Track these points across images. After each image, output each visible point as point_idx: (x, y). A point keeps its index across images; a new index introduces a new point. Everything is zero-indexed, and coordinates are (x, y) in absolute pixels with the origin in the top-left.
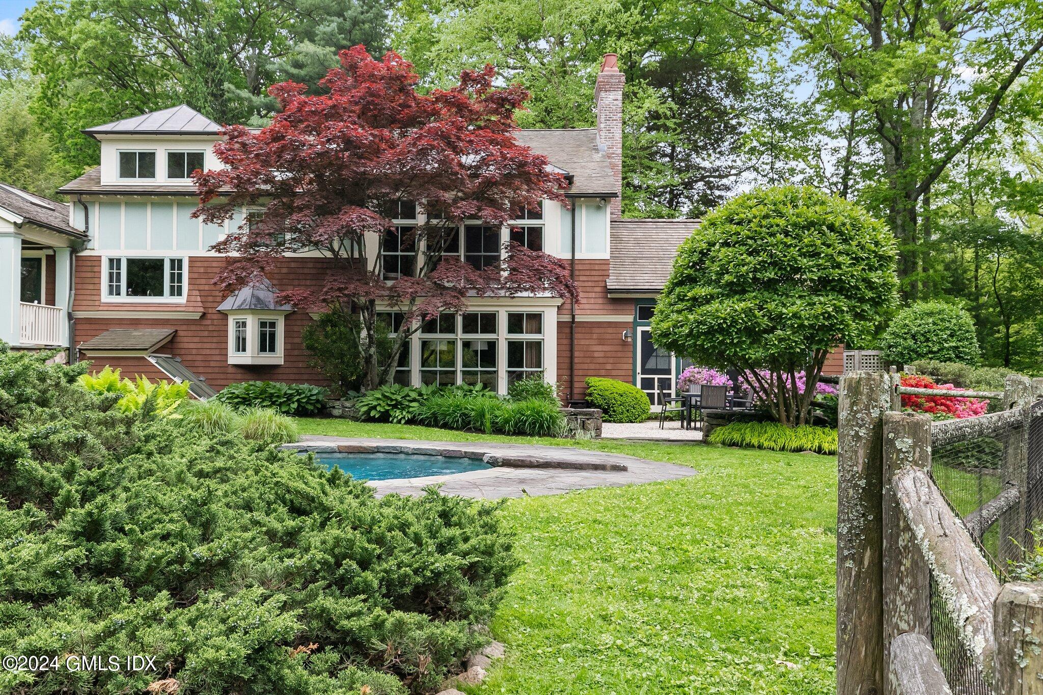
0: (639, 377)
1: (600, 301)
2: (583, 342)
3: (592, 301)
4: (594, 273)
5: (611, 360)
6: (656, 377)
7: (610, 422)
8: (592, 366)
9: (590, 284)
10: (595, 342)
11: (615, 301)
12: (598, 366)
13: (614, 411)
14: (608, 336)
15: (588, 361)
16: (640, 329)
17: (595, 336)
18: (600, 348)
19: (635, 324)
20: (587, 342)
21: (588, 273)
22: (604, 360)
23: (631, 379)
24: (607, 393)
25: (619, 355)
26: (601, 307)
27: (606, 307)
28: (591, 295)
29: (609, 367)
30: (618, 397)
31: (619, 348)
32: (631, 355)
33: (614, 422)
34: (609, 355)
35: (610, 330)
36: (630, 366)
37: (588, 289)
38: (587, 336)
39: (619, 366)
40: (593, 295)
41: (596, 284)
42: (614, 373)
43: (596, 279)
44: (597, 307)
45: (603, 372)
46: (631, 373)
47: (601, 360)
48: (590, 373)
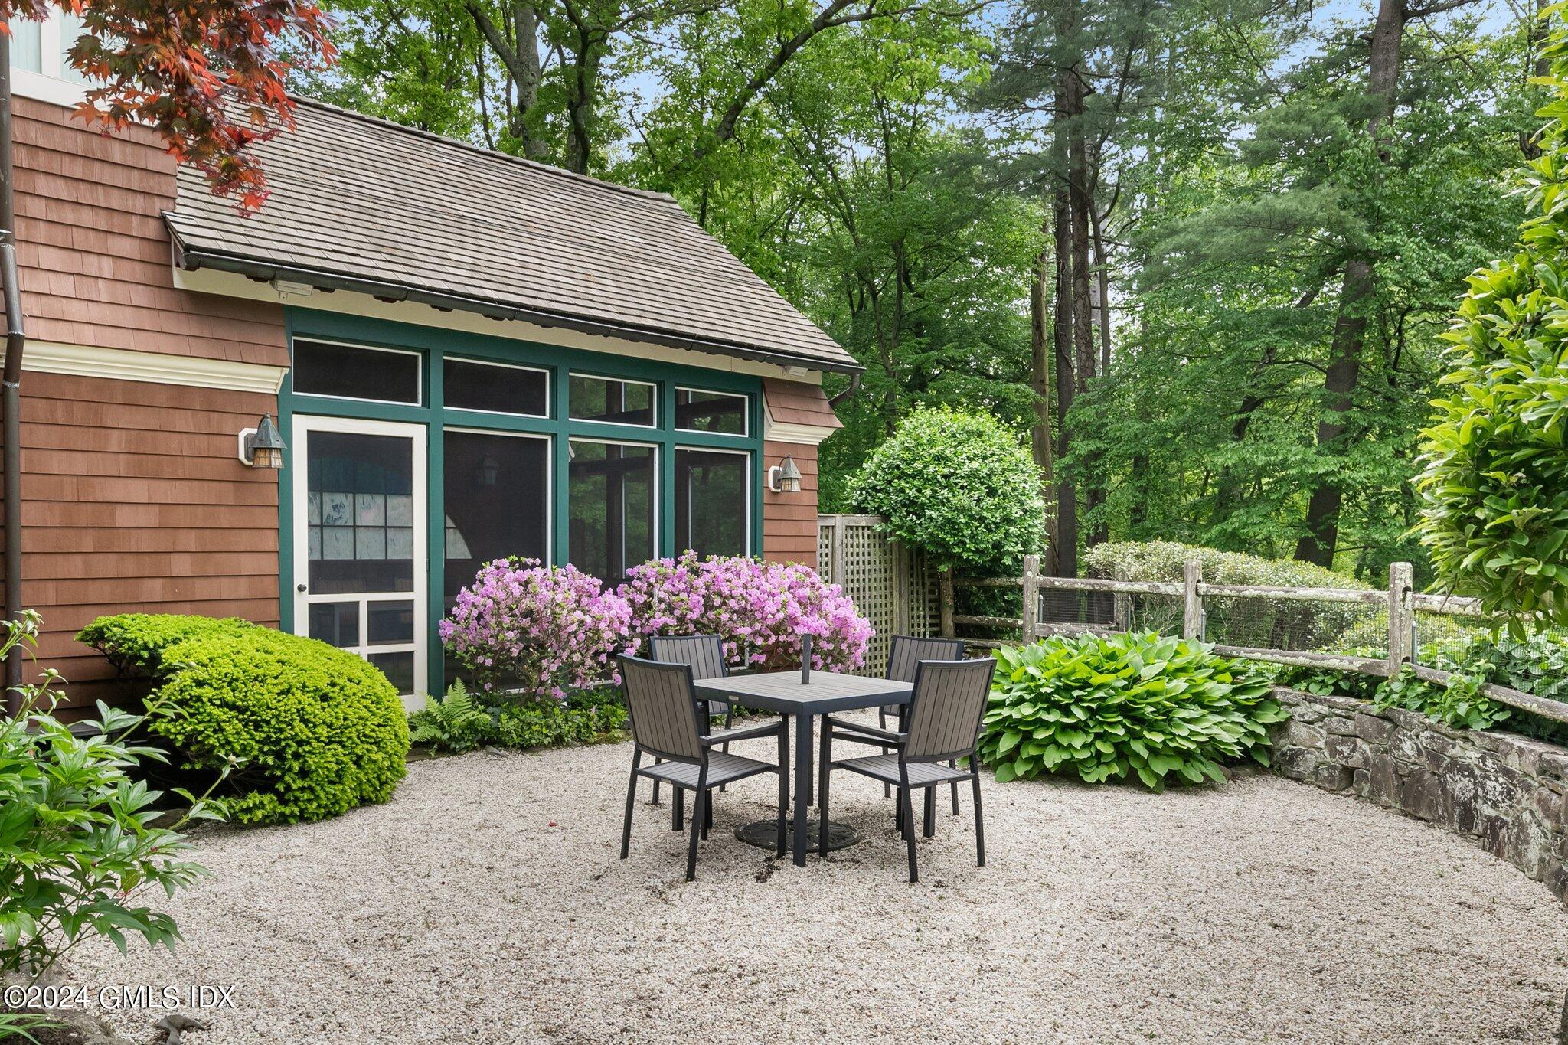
0: (302, 604)
1: (140, 296)
2: (57, 463)
3: (103, 291)
4: (100, 173)
5: (190, 541)
6: (363, 599)
7: (283, 821)
8: (107, 566)
9: (86, 217)
10: (122, 465)
11: (203, 305)
12: (130, 567)
13: (304, 773)
14: (174, 444)
15: (88, 542)
16: (302, 426)
17: (115, 441)
18: (138, 490)
19: (282, 409)
20: (80, 464)
21: (77, 169)
22: (161, 541)
23: (272, 610)
24: (267, 694)
25: (225, 518)
26: (146, 320)
27: (168, 323)
28: (92, 265)
29: (181, 566)
30: (316, 710)
31: (227, 493)
32: (270, 519)
33: (304, 818)
34: (180, 517)
35: (183, 421)
36: (270, 565)
37: (79, 239)
38: (81, 439)
39: (228, 563)
40: (107, 267)
41: (118, 223)
42: (204, 589)
43: (116, 200)
44: (126, 317)
45: (155, 590)
46: (270, 588)
47: (145, 542)
48: (96, 592)
